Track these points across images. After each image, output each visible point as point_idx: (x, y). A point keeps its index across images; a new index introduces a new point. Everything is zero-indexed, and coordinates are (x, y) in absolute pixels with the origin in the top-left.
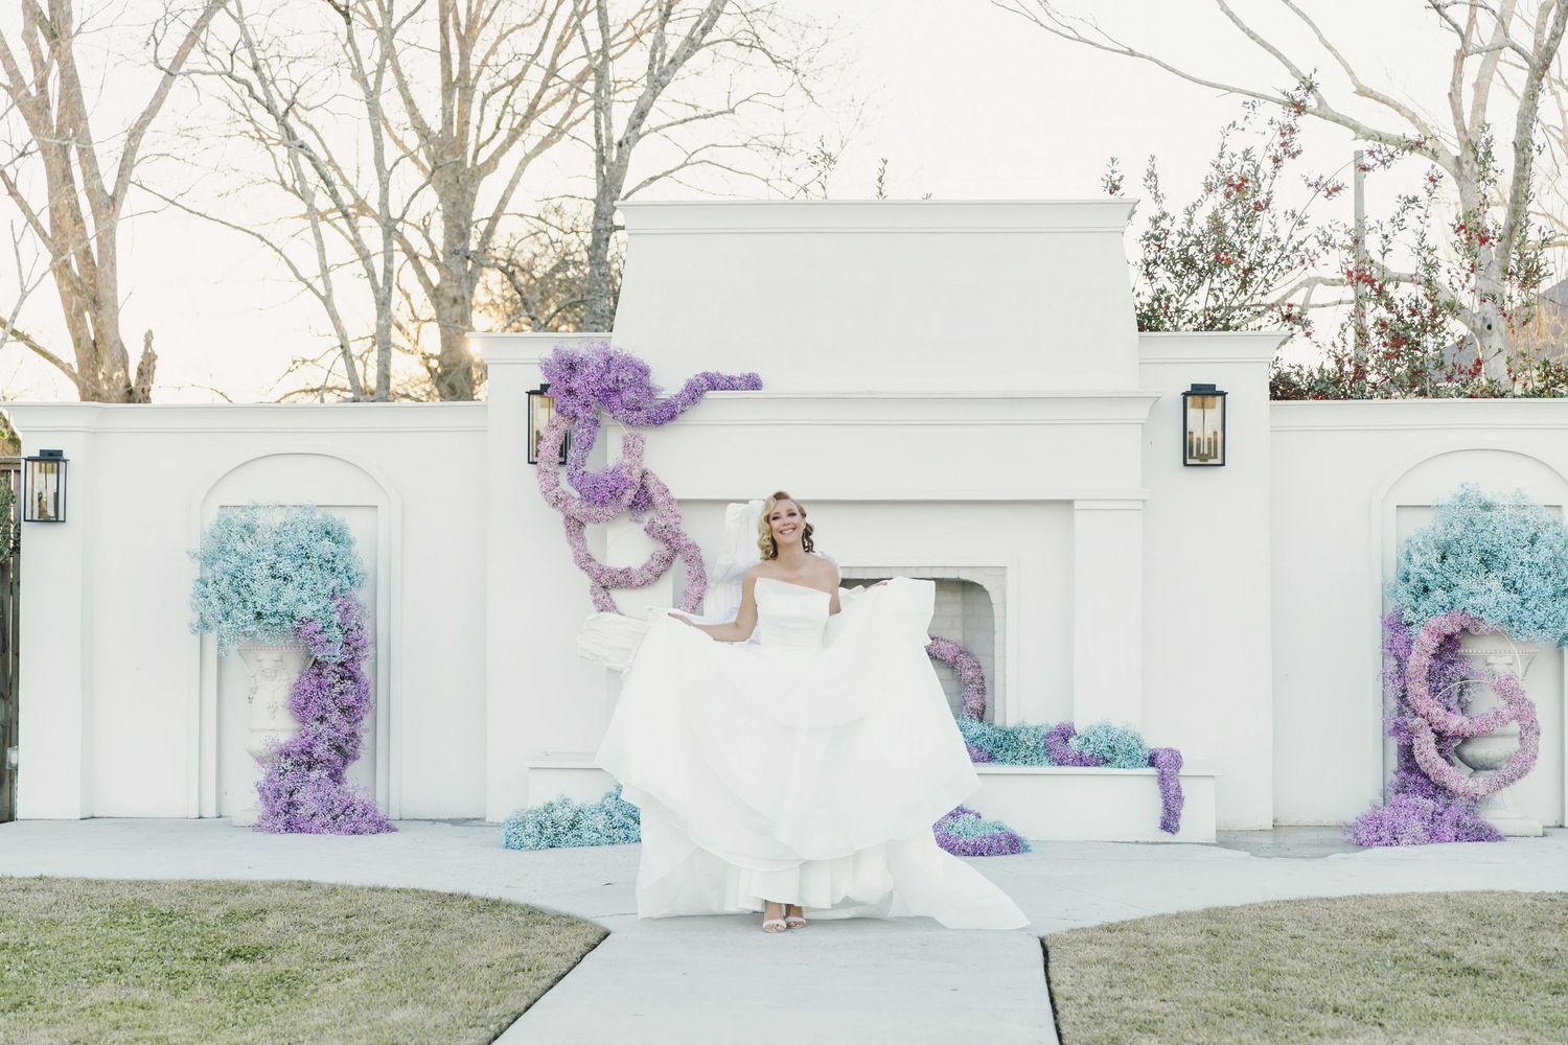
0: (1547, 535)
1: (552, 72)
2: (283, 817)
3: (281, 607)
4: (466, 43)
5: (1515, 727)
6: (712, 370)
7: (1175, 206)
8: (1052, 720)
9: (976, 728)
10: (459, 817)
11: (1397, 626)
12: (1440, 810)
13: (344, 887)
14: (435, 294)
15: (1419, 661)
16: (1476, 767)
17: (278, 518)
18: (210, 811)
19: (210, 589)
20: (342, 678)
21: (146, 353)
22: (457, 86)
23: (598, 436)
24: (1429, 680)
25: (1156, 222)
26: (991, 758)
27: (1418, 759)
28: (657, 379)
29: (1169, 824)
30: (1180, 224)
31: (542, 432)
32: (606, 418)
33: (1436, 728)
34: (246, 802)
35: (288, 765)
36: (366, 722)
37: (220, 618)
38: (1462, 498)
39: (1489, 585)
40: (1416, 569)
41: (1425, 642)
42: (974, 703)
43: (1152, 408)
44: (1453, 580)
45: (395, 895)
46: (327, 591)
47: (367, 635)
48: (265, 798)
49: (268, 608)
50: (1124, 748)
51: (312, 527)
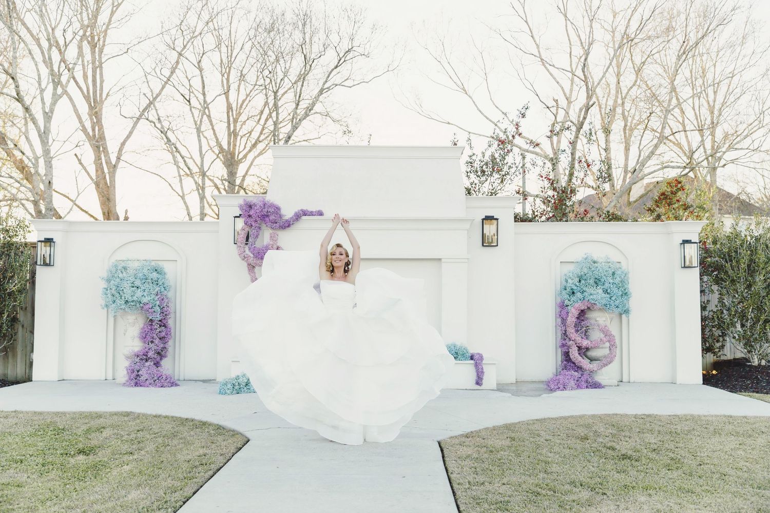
0: (619, 272)
2: (134, 381)
3: (135, 298)
4: (236, 121)
5: (607, 344)
6: (305, 208)
7: (478, 151)
10: (206, 379)
11: (563, 306)
12: (580, 376)
15: (571, 320)
16: (592, 360)
17: (136, 264)
18: (110, 377)
19: (108, 292)
20: (160, 326)
21: (125, 216)
22: (233, 134)
23: (261, 234)
24: (575, 327)
25: (470, 156)
27: (571, 357)
28: (283, 212)
29: (479, 382)
30: (480, 157)
31: (240, 232)
32: (264, 226)
33: (578, 345)
34: (122, 375)
35: (138, 360)
36: (170, 343)
37: (112, 303)
38: (586, 259)
39: (598, 291)
40: (570, 285)
41: (573, 312)
43: (471, 224)
44: (584, 289)
46: (155, 292)
47: (171, 309)
48: (128, 373)
49: (130, 299)
50: (461, 353)
51: (149, 268)
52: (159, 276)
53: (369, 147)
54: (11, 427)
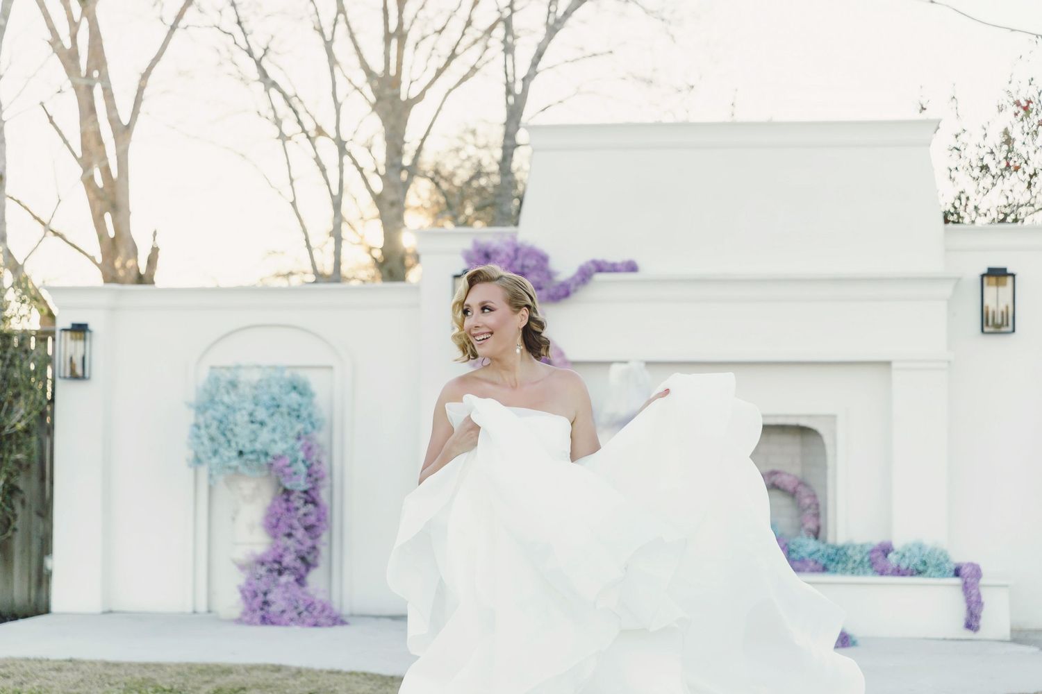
1: (469, 23)
2: (260, 613)
3: (258, 446)
6: (599, 257)
7: (973, 124)
8: (875, 539)
9: (811, 545)
13: (309, 671)
14: (378, 199)
17: (255, 376)
18: (202, 608)
19: (202, 432)
20: (306, 503)
22: (396, 36)
25: (957, 136)
26: (825, 569)
28: (554, 265)
29: (972, 624)
30: (977, 138)
34: (230, 601)
35: (262, 571)
36: (324, 537)
37: (210, 454)
42: (811, 525)
43: (955, 286)
45: (348, 677)
46: (294, 433)
47: (325, 468)
48: (245, 597)
49: (248, 447)
50: (934, 562)
51: (282, 383)
52: (304, 400)
53: (733, 126)
54: (76, 686)
